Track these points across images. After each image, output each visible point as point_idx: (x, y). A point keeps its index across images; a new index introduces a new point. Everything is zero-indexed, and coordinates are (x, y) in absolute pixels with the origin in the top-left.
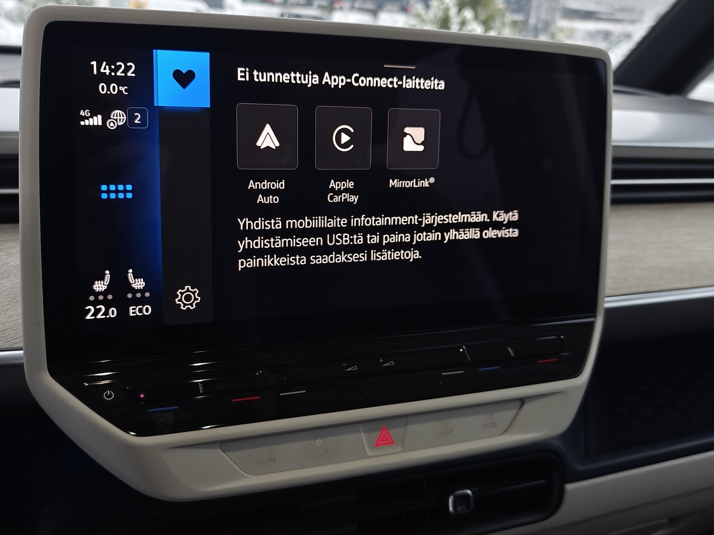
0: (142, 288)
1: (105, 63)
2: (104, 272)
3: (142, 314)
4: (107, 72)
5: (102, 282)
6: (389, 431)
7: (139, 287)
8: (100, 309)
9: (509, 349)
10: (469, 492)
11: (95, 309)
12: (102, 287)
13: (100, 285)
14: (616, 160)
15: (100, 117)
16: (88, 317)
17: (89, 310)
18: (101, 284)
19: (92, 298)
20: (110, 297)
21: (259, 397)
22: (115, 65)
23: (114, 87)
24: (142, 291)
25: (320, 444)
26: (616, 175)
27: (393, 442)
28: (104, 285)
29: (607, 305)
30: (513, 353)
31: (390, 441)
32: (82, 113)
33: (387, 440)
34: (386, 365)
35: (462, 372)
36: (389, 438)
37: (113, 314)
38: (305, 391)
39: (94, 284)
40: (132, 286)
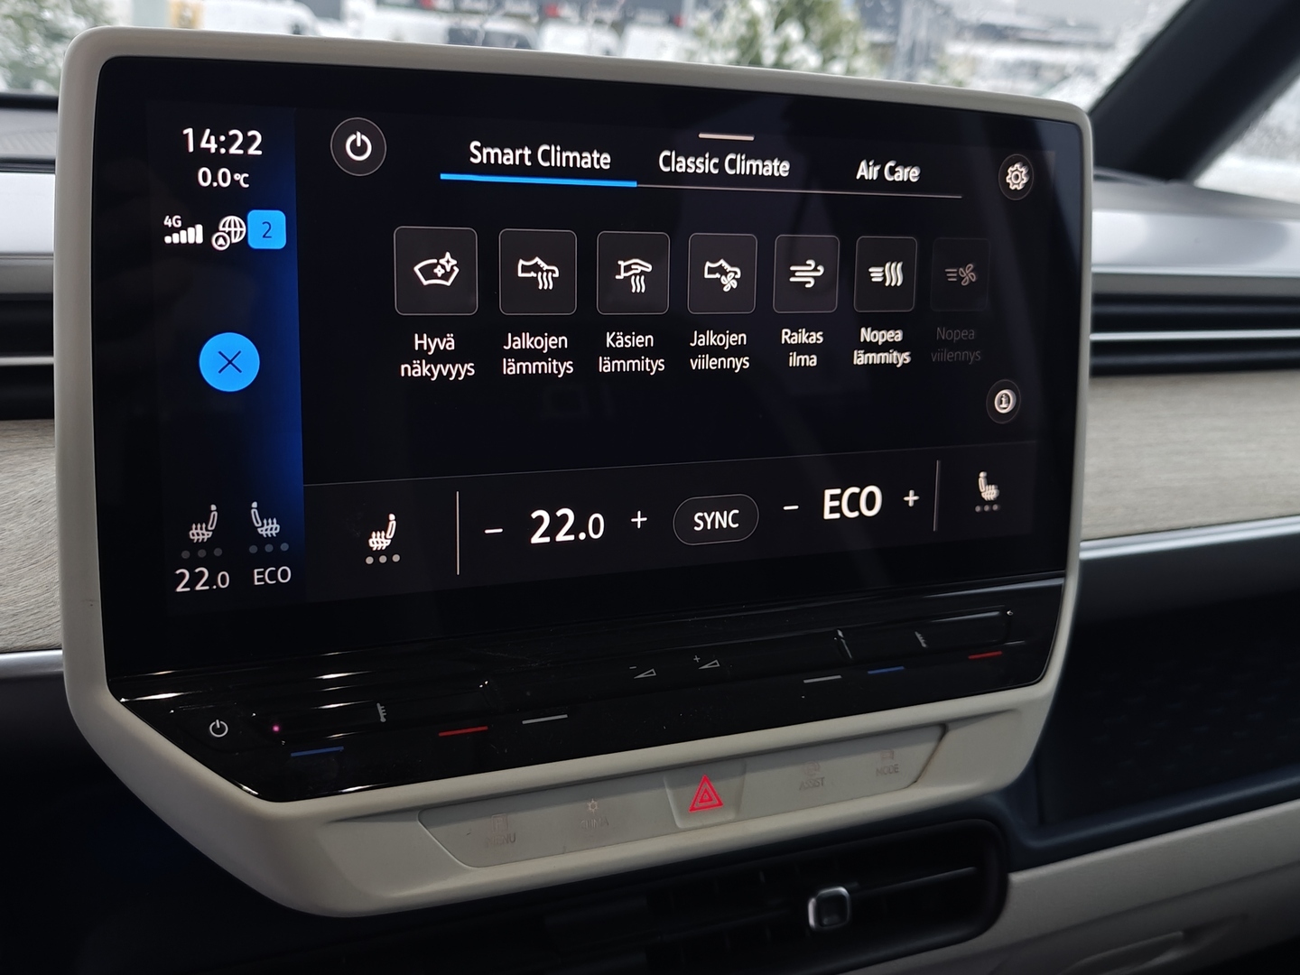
0: (275, 535)
1: (208, 131)
2: (209, 508)
3: (275, 582)
4: (213, 147)
5: (204, 525)
6: (713, 784)
7: (269, 532)
8: (201, 574)
9: (918, 635)
10: (843, 890)
11: (191, 573)
12: (203, 535)
13: (199, 531)
14: (1099, 299)
15: (199, 228)
16: (180, 589)
17: (183, 575)
18: (201, 529)
19: (186, 555)
20: (218, 552)
21: (485, 728)
22: (227, 136)
23: (224, 174)
24: (275, 541)
25: (593, 810)
26: (1099, 325)
27: (720, 804)
28: (207, 530)
29: (1085, 555)
30: (925, 643)
31: (715, 801)
32: (168, 222)
33: (710, 799)
34: (706, 667)
35: (839, 677)
36: (714, 797)
37: (223, 582)
38: (566, 716)
39: (190, 529)
40: (257, 532)
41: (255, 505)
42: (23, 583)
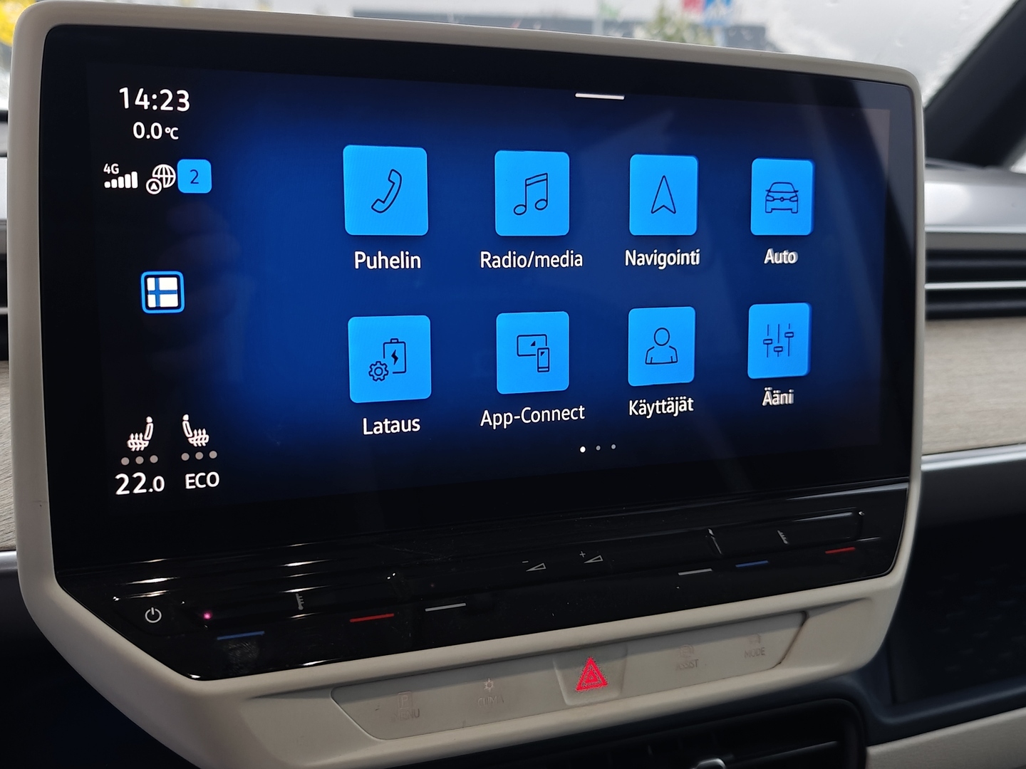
0: (204, 445)
1: (141, 90)
2: (146, 420)
3: (204, 486)
4: (146, 104)
5: (141, 435)
6: (599, 666)
7: (199, 442)
8: (139, 479)
9: (781, 534)
10: (720, 761)
11: (131, 478)
12: (140, 444)
13: (137, 441)
15: (135, 174)
16: (120, 492)
17: (122, 480)
18: (139, 439)
19: (125, 461)
20: (154, 459)
21: (392, 615)
22: (158, 94)
23: (156, 128)
24: (205, 450)
25: (490, 689)
27: (605, 683)
28: (144, 440)
29: (925, 467)
30: (787, 540)
31: (600, 681)
32: (107, 169)
33: (595, 680)
34: (591, 561)
35: (710, 570)
36: (598, 677)
37: (159, 486)
38: (464, 604)
39: (129, 439)
40: (188, 441)
41: (186, 417)
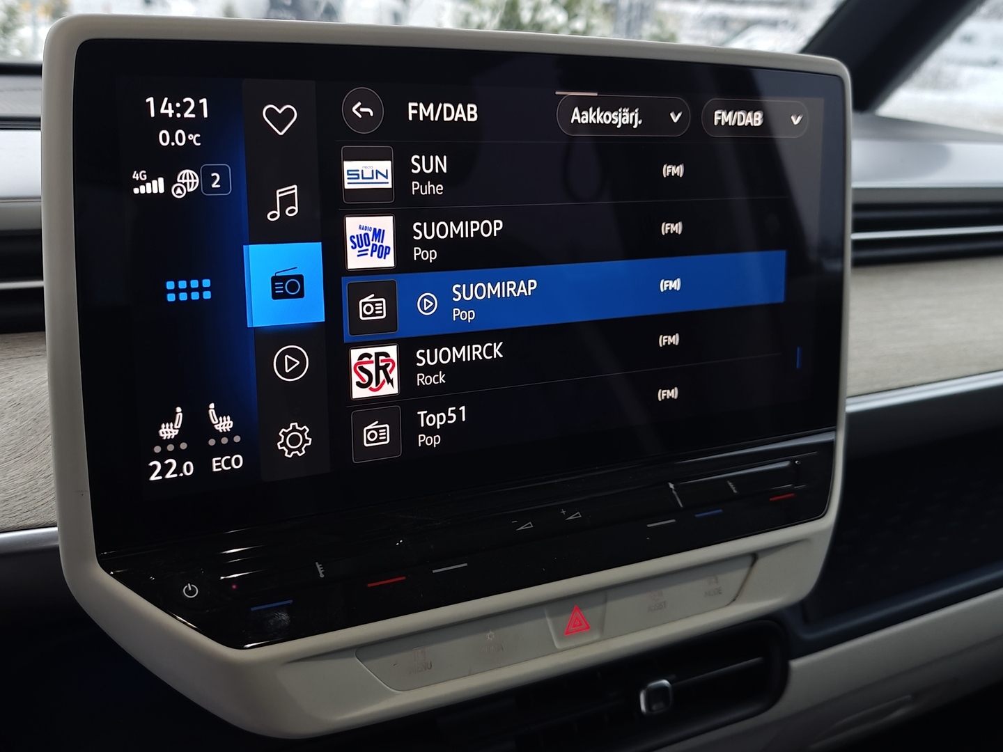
0: (229, 430)
1: (166, 99)
2: (175, 410)
3: (230, 468)
4: (170, 112)
5: (171, 424)
6: (583, 612)
7: (224, 428)
8: (170, 464)
9: (732, 484)
10: (665, 682)
11: (163, 465)
12: (171, 432)
13: (168, 430)
15: (161, 180)
16: (153, 478)
17: (155, 467)
18: (169, 428)
19: (157, 449)
20: (184, 446)
21: (404, 578)
22: (181, 103)
23: (180, 135)
24: (229, 435)
25: (491, 639)
27: (588, 627)
28: (174, 428)
30: (736, 489)
31: (584, 626)
32: (135, 176)
33: (581, 625)
34: (570, 518)
35: (673, 521)
36: (583, 622)
37: (188, 470)
38: (466, 565)
39: (160, 428)
40: (214, 428)
41: (212, 406)
42: (11, 474)
